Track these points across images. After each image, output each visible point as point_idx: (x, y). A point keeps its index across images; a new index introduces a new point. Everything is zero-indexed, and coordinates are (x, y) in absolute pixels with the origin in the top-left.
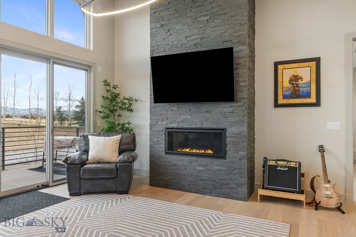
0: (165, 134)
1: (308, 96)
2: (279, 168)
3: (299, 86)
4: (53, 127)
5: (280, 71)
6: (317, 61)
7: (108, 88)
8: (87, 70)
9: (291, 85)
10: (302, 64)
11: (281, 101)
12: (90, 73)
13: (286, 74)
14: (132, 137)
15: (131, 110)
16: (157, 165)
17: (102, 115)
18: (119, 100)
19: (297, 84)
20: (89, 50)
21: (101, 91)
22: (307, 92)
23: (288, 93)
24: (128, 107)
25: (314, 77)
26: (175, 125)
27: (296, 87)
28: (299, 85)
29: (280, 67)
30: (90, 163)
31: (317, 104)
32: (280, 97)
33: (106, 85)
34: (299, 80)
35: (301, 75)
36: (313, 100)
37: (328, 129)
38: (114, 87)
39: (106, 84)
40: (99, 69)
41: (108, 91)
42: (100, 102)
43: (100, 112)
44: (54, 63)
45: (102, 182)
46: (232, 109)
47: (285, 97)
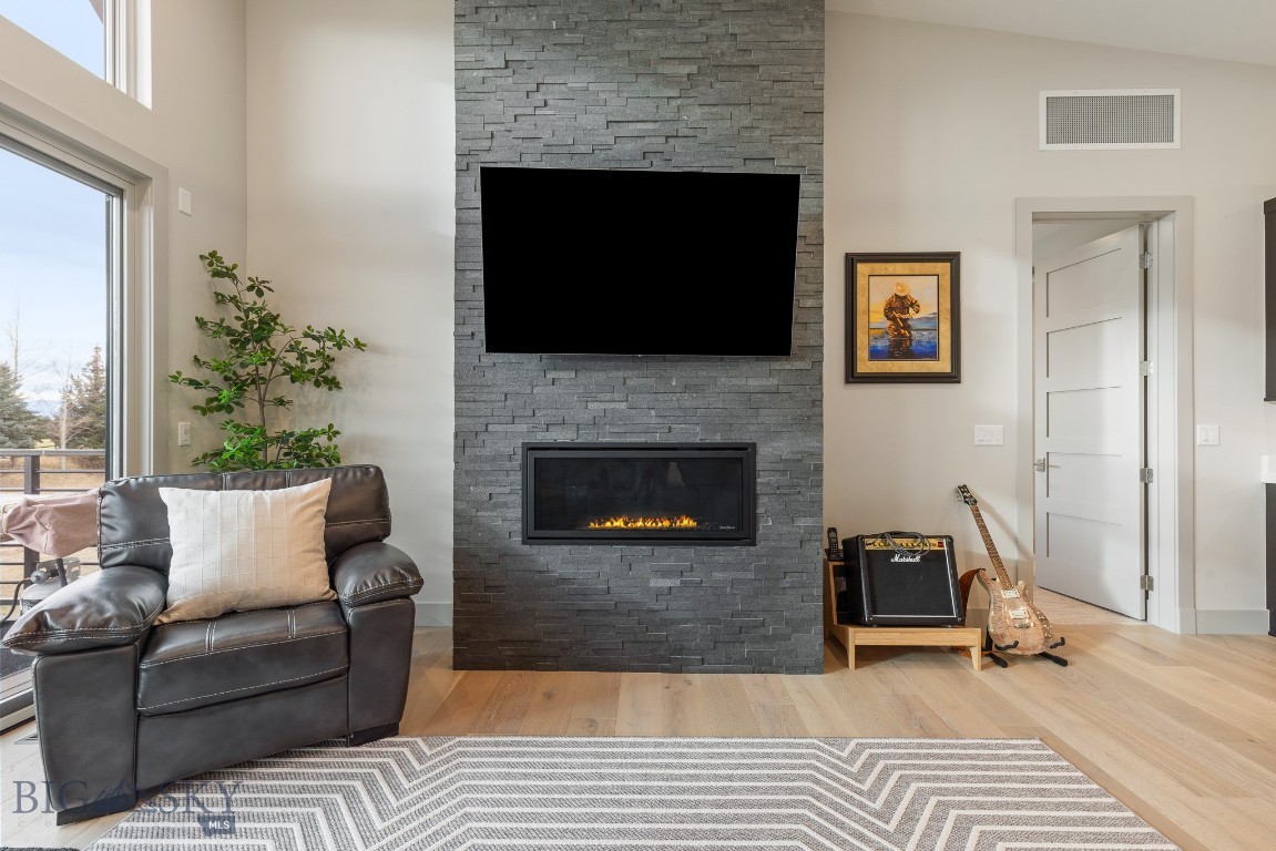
0: (524, 467)
1: (932, 353)
2: (896, 560)
3: (909, 326)
5: (861, 281)
6: (953, 259)
7: (226, 286)
9: (889, 323)
10: (917, 267)
11: (865, 365)
13: (877, 291)
14: (376, 485)
17: (200, 396)
18: (278, 340)
19: (905, 321)
21: (193, 296)
22: (929, 342)
23: (882, 344)
24: (322, 370)
25: (946, 305)
26: (564, 436)
27: (903, 328)
28: (910, 322)
29: (862, 269)
31: (953, 377)
32: (862, 353)
33: (216, 274)
34: (911, 310)
35: (914, 296)
36: (943, 365)
37: (976, 443)
38: (257, 288)
39: (217, 267)
41: (220, 299)
42: (187, 343)
43: (194, 384)
47: (875, 354)
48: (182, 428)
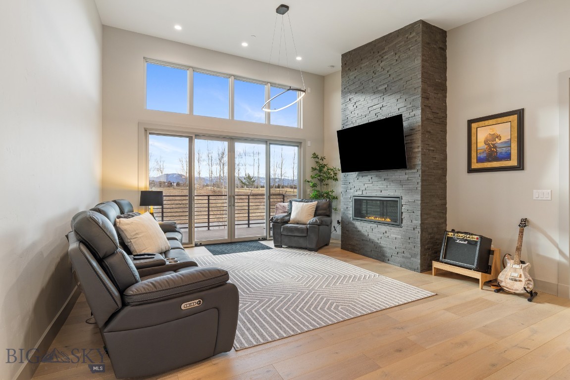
0: (352, 201)
1: (508, 157)
2: (458, 241)
3: (496, 147)
4: (270, 195)
5: (473, 131)
6: (520, 113)
7: (317, 160)
8: (298, 146)
9: (486, 146)
10: (499, 120)
11: (475, 165)
12: (300, 148)
13: (482, 134)
14: (328, 204)
15: (336, 180)
16: (347, 231)
17: (311, 184)
18: (325, 169)
19: (493, 145)
20: (300, 129)
21: (311, 163)
22: (506, 153)
23: (482, 156)
25: (515, 134)
26: (359, 193)
27: (493, 148)
28: (496, 145)
29: (474, 125)
30: (291, 223)
31: (520, 166)
32: (474, 160)
33: (315, 158)
34: (497, 139)
35: (498, 133)
36: (514, 162)
37: (534, 198)
38: (322, 159)
39: (315, 156)
40: (309, 144)
41: (317, 162)
42: (310, 172)
43: (308, 182)
44: (270, 144)
45: (296, 238)
46: (407, 176)
47: (479, 160)
48: (309, 190)
